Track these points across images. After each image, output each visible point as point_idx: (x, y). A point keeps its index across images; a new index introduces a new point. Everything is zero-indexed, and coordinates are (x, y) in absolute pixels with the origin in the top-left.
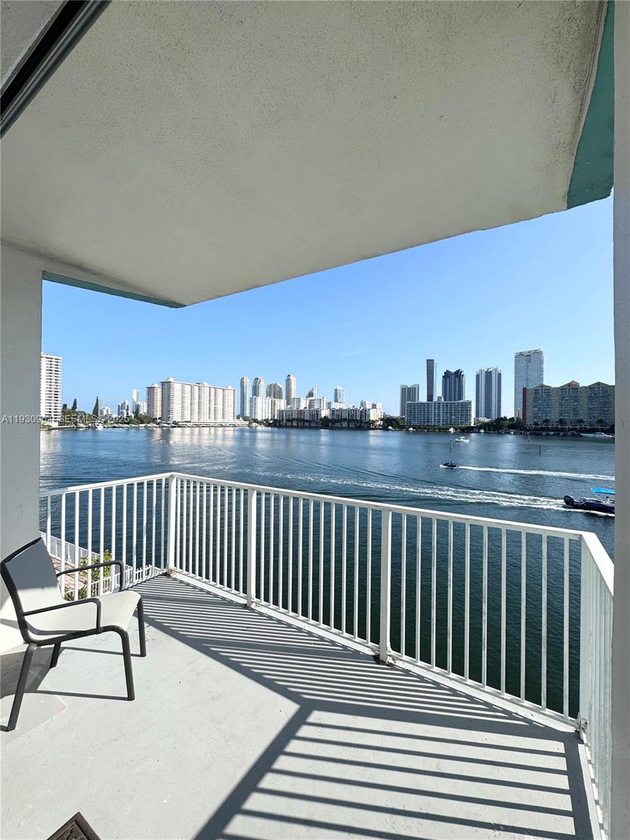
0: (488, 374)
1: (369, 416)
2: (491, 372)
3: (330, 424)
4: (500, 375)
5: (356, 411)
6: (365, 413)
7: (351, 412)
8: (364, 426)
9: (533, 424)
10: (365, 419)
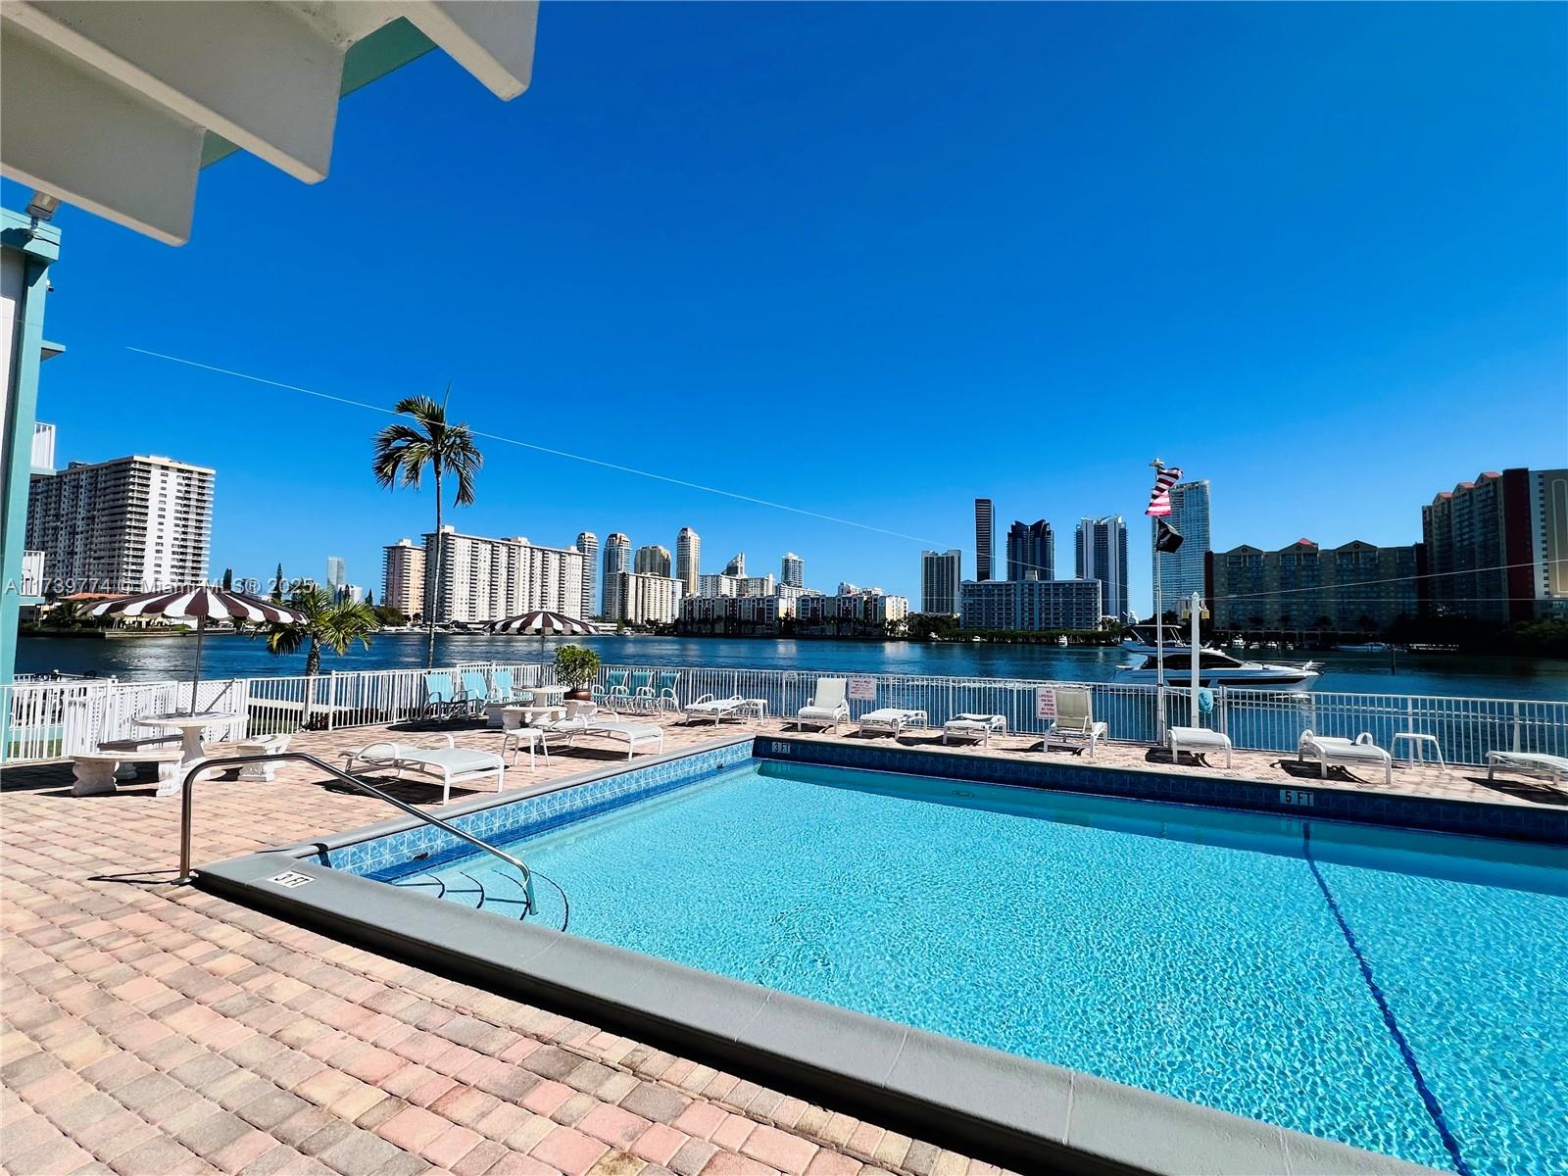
0: (1101, 531)
1: (883, 611)
2: (1105, 527)
3: (797, 629)
5: (855, 600)
6: (875, 605)
7: (844, 603)
8: (873, 633)
9: (1228, 626)
10: (875, 618)
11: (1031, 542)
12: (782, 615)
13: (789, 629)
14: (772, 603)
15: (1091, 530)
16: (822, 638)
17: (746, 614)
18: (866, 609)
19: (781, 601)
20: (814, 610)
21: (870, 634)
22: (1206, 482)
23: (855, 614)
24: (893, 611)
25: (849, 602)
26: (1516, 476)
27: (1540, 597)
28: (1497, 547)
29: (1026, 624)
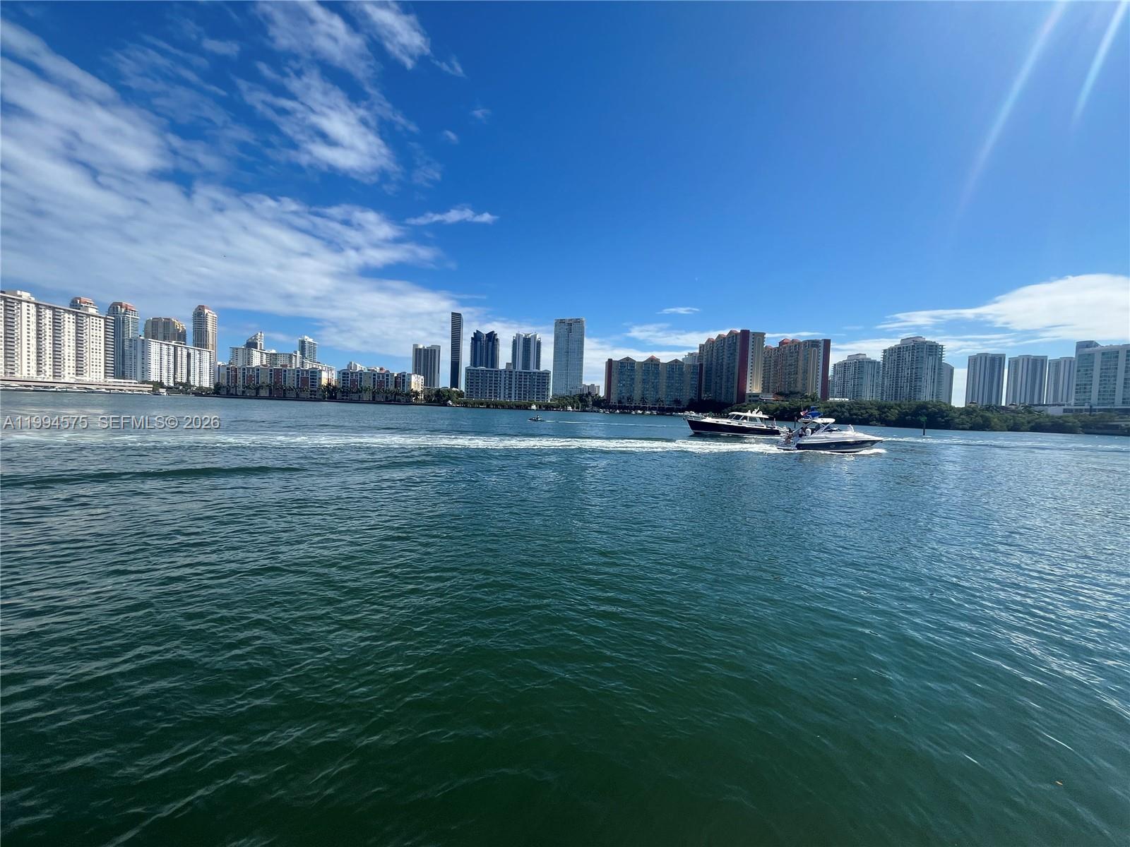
0: (527, 341)
1: (409, 384)
2: (529, 339)
3: (339, 395)
4: (539, 344)
5: (387, 376)
6: (404, 380)
7: (379, 377)
8: (402, 400)
9: (616, 401)
10: (403, 389)
11: (485, 345)
12: (324, 382)
13: (332, 394)
14: (315, 374)
15: (521, 340)
16: (359, 401)
17: (291, 382)
18: (396, 382)
19: (323, 372)
20: (353, 382)
21: (399, 401)
22: (584, 319)
23: (387, 386)
24: (417, 383)
25: (383, 377)
26: (745, 334)
27: (748, 392)
28: (734, 367)
29: (507, 396)
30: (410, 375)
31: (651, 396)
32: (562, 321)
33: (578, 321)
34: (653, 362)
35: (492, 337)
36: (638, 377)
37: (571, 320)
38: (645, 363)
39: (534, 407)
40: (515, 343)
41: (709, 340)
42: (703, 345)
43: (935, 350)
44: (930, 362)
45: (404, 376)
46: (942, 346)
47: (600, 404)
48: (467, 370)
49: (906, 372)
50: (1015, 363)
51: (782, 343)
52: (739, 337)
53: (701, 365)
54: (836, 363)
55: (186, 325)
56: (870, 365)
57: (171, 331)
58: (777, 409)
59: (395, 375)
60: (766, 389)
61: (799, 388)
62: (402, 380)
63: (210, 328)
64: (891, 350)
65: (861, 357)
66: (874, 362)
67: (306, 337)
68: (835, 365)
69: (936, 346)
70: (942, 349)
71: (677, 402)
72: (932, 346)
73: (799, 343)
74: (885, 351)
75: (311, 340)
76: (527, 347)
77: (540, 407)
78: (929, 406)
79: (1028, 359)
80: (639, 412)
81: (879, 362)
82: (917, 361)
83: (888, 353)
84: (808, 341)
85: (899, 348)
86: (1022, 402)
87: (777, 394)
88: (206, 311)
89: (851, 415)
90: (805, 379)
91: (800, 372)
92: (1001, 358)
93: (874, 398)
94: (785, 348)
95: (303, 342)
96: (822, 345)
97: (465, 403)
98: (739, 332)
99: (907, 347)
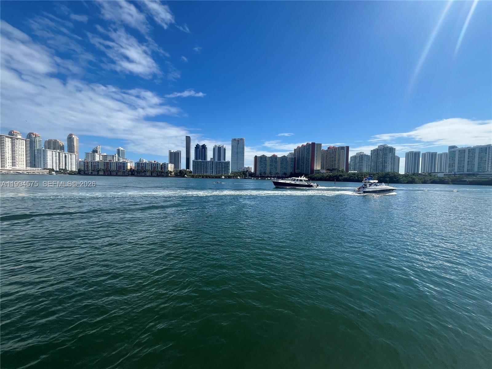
0: (219, 148)
1: (168, 168)
3: (136, 173)
4: (225, 149)
5: (158, 164)
6: (165, 166)
7: (154, 165)
8: (164, 175)
9: (259, 174)
10: (165, 170)
11: (201, 150)
12: (129, 168)
13: (132, 173)
14: (124, 164)
15: (217, 148)
16: (145, 176)
17: (114, 168)
18: (161, 167)
19: (128, 163)
20: (142, 167)
21: (163, 175)
22: (244, 139)
23: (158, 169)
24: (171, 167)
25: (155, 165)
26: (313, 144)
27: (315, 169)
28: (309, 158)
29: (211, 173)
30: (168, 164)
31: (274, 171)
32: (235, 140)
33: (242, 139)
34: (274, 157)
35: (204, 147)
36: (268, 163)
37: (239, 139)
38: (271, 157)
39: (223, 177)
40: (214, 149)
41: (298, 147)
42: (296, 149)
43: (392, 150)
44: (390, 155)
45: (165, 164)
46: (395, 148)
47: (252, 175)
48: (193, 161)
49: (381, 160)
50: (424, 155)
51: (329, 148)
52: (311, 146)
53: (295, 158)
54: (351, 156)
55: (64, 143)
56: (366, 157)
57: (57, 145)
58: (327, 176)
59: (161, 164)
60: (322, 168)
61: (336, 167)
62: (164, 166)
63: (75, 144)
64: (374, 150)
65: (362, 153)
66: (367, 156)
67: (120, 148)
68: (351, 157)
69: (392, 149)
70: (395, 150)
71: (285, 174)
72: (391, 148)
73: (336, 148)
74: (372, 151)
75: (122, 149)
76: (219, 151)
77: (226, 177)
78: (390, 174)
79: (430, 154)
80: (269, 178)
81: (369, 156)
82: (385, 155)
83: (373, 152)
84: (340, 147)
85: (377, 150)
86: (427, 171)
87: (327, 170)
88: (73, 136)
89: (358, 178)
90: (339, 163)
91: (337, 160)
92: (418, 153)
93: (367, 171)
94: (330, 150)
95: (119, 150)
96: (346, 149)
97: (192, 176)
98: (311, 143)
99: (381, 149)
